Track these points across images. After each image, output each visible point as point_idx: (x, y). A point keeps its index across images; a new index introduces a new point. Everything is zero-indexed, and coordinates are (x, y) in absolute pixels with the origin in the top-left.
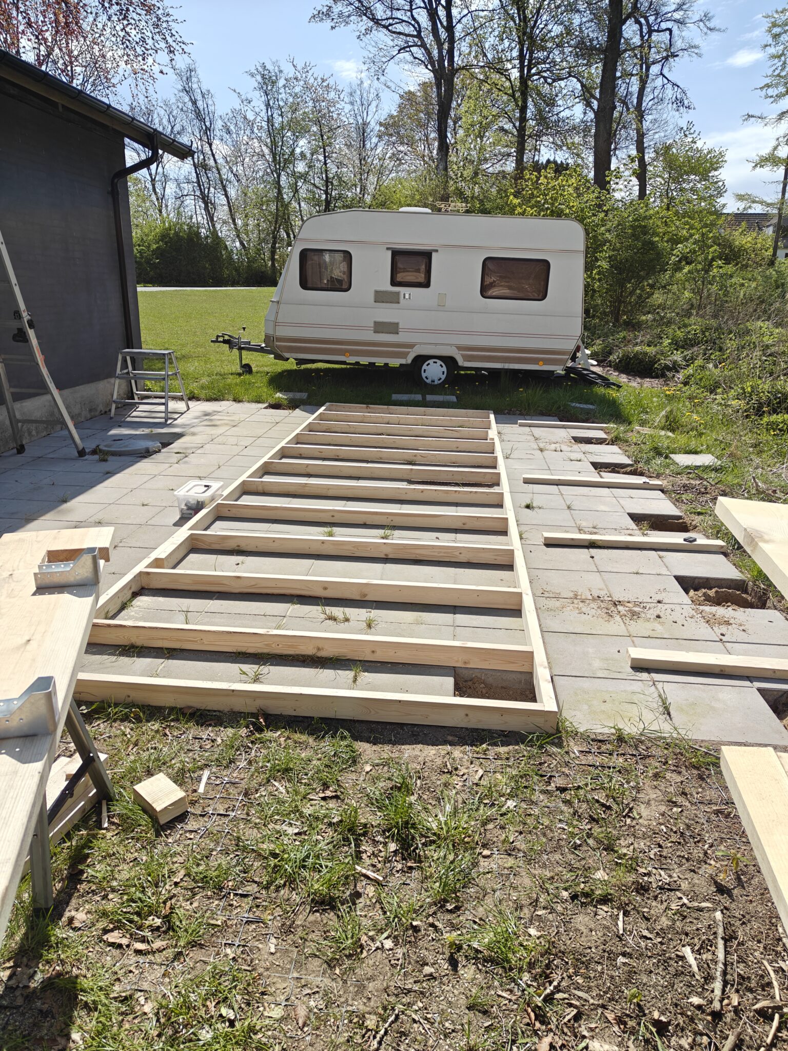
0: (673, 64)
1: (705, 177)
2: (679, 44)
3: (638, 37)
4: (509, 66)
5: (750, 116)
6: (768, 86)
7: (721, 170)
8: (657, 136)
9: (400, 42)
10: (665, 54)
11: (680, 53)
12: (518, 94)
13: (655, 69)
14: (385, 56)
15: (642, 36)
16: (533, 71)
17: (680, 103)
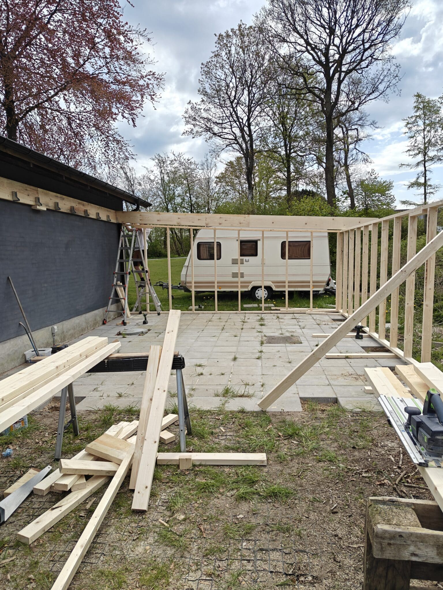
0: (360, 143)
1: (383, 194)
2: (361, 135)
3: (342, 133)
4: (280, 150)
7: (391, 191)
8: (356, 176)
9: (227, 142)
10: (355, 139)
11: (364, 139)
12: (285, 161)
13: (351, 147)
14: (220, 149)
15: (343, 133)
16: (292, 151)
17: (366, 160)
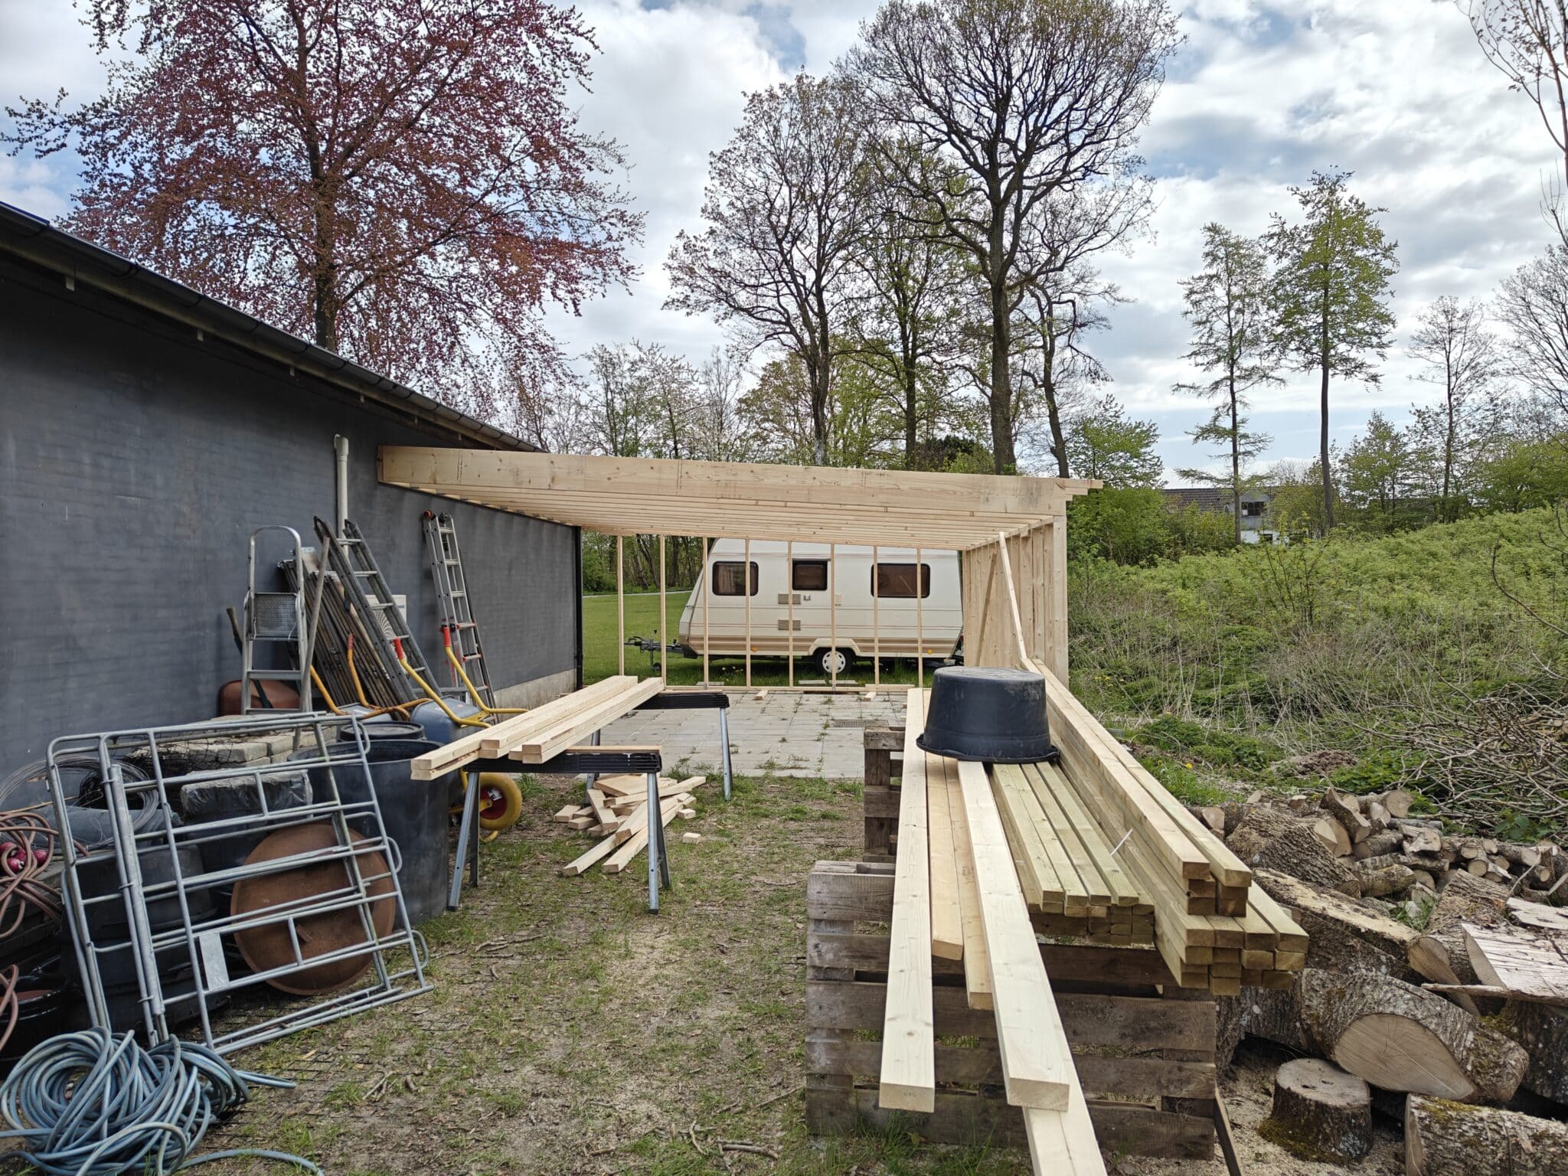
0: (1081, 335)
2: (1084, 316)
3: (1037, 311)
4: (891, 347)
5: (1180, 386)
6: (1195, 353)
8: (1072, 411)
9: (768, 328)
10: (1070, 325)
11: (1088, 324)
13: (1060, 342)
14: (751, 343)
15: (1041, 310)
16: (920, 351)
17: (1094, 375)
